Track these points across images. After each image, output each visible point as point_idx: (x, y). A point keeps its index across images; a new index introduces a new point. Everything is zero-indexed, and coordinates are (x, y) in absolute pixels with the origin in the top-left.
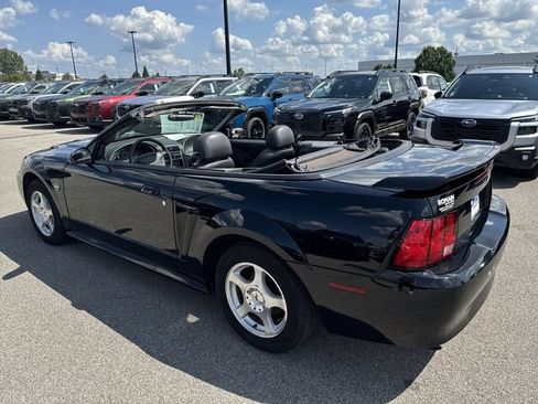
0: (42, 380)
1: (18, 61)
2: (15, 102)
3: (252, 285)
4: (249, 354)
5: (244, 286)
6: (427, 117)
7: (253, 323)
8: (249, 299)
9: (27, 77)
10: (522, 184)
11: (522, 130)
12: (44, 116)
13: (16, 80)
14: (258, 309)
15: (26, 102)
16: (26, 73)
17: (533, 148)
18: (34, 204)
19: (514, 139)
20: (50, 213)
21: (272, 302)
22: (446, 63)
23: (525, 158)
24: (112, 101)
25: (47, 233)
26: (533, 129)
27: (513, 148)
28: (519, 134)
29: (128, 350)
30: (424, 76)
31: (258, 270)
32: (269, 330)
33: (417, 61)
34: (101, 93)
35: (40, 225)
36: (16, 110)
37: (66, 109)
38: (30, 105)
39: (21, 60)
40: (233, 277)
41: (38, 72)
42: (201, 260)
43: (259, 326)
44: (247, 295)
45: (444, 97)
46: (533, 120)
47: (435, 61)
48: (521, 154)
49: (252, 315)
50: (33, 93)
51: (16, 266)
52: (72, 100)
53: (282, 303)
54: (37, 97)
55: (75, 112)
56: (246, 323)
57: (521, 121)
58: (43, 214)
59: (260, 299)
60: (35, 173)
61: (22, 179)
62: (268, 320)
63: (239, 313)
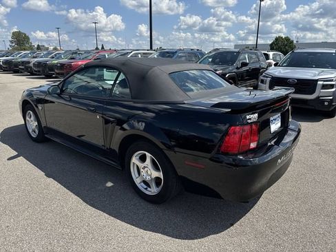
0: (24, 211)
1: (26, 38)
2: (23, 62)
3: (145, 164)
4: (142, 204)
5: (141, 165)
6: (267, 77)
7: (146, 187)
8: (143, 172)
9: (31, 48)
10: (324, 120)
11: (324, 87)
12: (39, 71)
13: (25, 50)
14: (148, 178)
15: (29, 62)
16: (31, 46)
17: (331, 98)
18: (27, 118)
19: (320, 92)
20: (37, 124)
21: (155, 174)
22: (290, 47)
23: (326, 103)
24: (80, 63)
25: (34, 135)
26: (332, 86)
27: (319, 97)
28: (322, 89)
29: (74, 199)
30: (271, 54)
31: (148, 155)
32: (153, 190)
33: (271, 45)
34: (73, 59)
35: (30, 131)
36: (23, 67)
37: (52, 68)
38: (31, 65)
39: (28, 38)
40: (135, 160)
41: (38, 45)
42: (117, 151)
43: (149, 189)
44: (142, 170)
45: (279, 66)
46: (332, 81)
47: (282, 45)
48: (324, 101)
49: (145, 182)
50: (34, 57)
51: (15, 153)
52: (56, 62)
53: (160, 175)
54: (36, 60)
55: (57, 69)
56: (141, 186)
57: (324, 81)
58: (33, 124)
59: (149, 172)
60: (29, 100)
61: (21, 104)
62: (153, 185)
63: (137, 181)
